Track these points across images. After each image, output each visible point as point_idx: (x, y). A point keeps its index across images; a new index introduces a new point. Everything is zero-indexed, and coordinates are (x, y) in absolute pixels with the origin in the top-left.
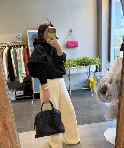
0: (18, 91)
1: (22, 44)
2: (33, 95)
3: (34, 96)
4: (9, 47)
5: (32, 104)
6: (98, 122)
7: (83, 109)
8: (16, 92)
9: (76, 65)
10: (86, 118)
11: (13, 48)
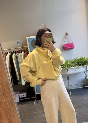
0: (21, 93)
1: (23, 50)
2: (35, 96)
4: (11, 53)
8: (20, 94)
9: (74, 66)
11: (14, 54)
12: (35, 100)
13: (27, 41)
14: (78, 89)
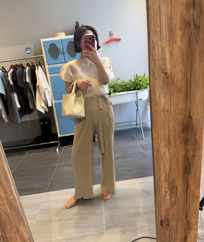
5: (58, 153)
10: (136, 170)
12: (58, 145)
13: (42, 45)
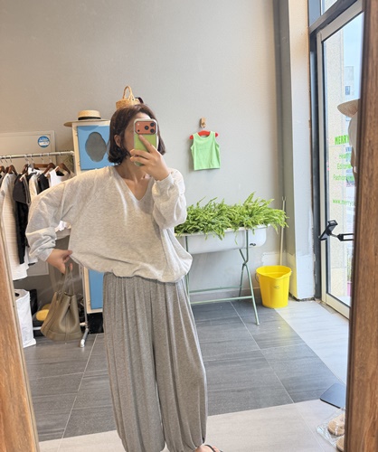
2: (84, 321)
3: (88, 324)
5: (83, 349)
6: (289, 402)
7: (239, 362)
10: (250, 390)
12: (84, 332)
13: (75, 134)
14: (227, 303)
